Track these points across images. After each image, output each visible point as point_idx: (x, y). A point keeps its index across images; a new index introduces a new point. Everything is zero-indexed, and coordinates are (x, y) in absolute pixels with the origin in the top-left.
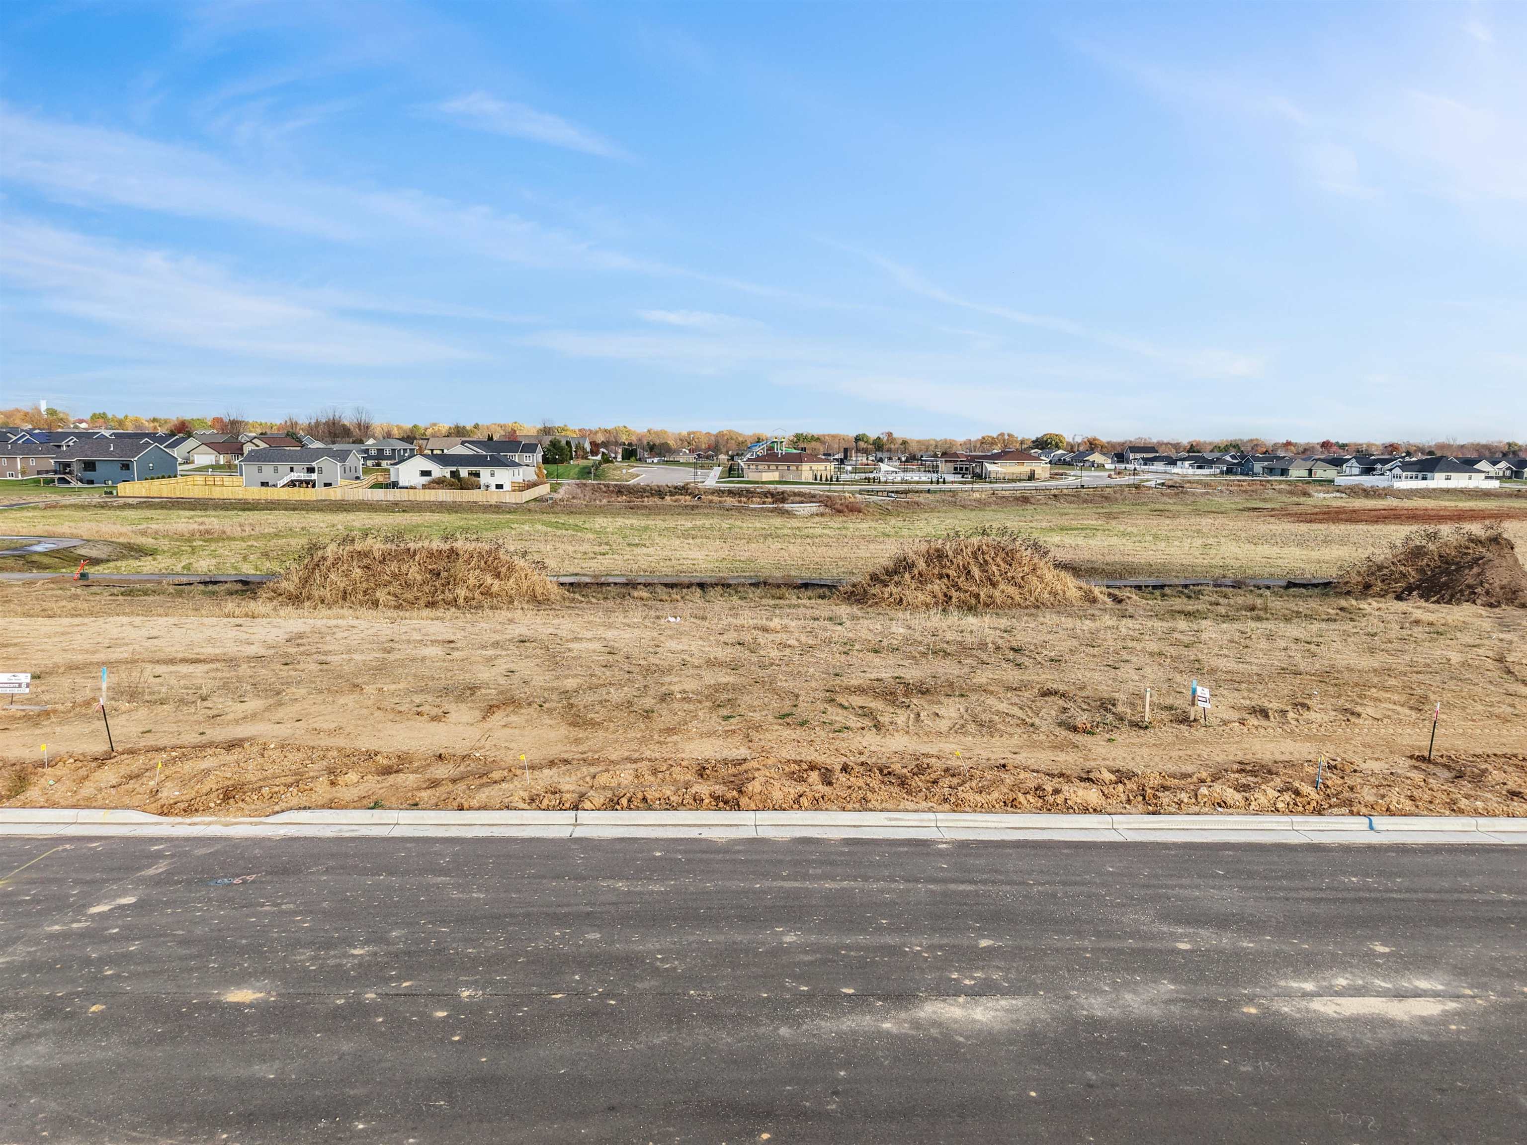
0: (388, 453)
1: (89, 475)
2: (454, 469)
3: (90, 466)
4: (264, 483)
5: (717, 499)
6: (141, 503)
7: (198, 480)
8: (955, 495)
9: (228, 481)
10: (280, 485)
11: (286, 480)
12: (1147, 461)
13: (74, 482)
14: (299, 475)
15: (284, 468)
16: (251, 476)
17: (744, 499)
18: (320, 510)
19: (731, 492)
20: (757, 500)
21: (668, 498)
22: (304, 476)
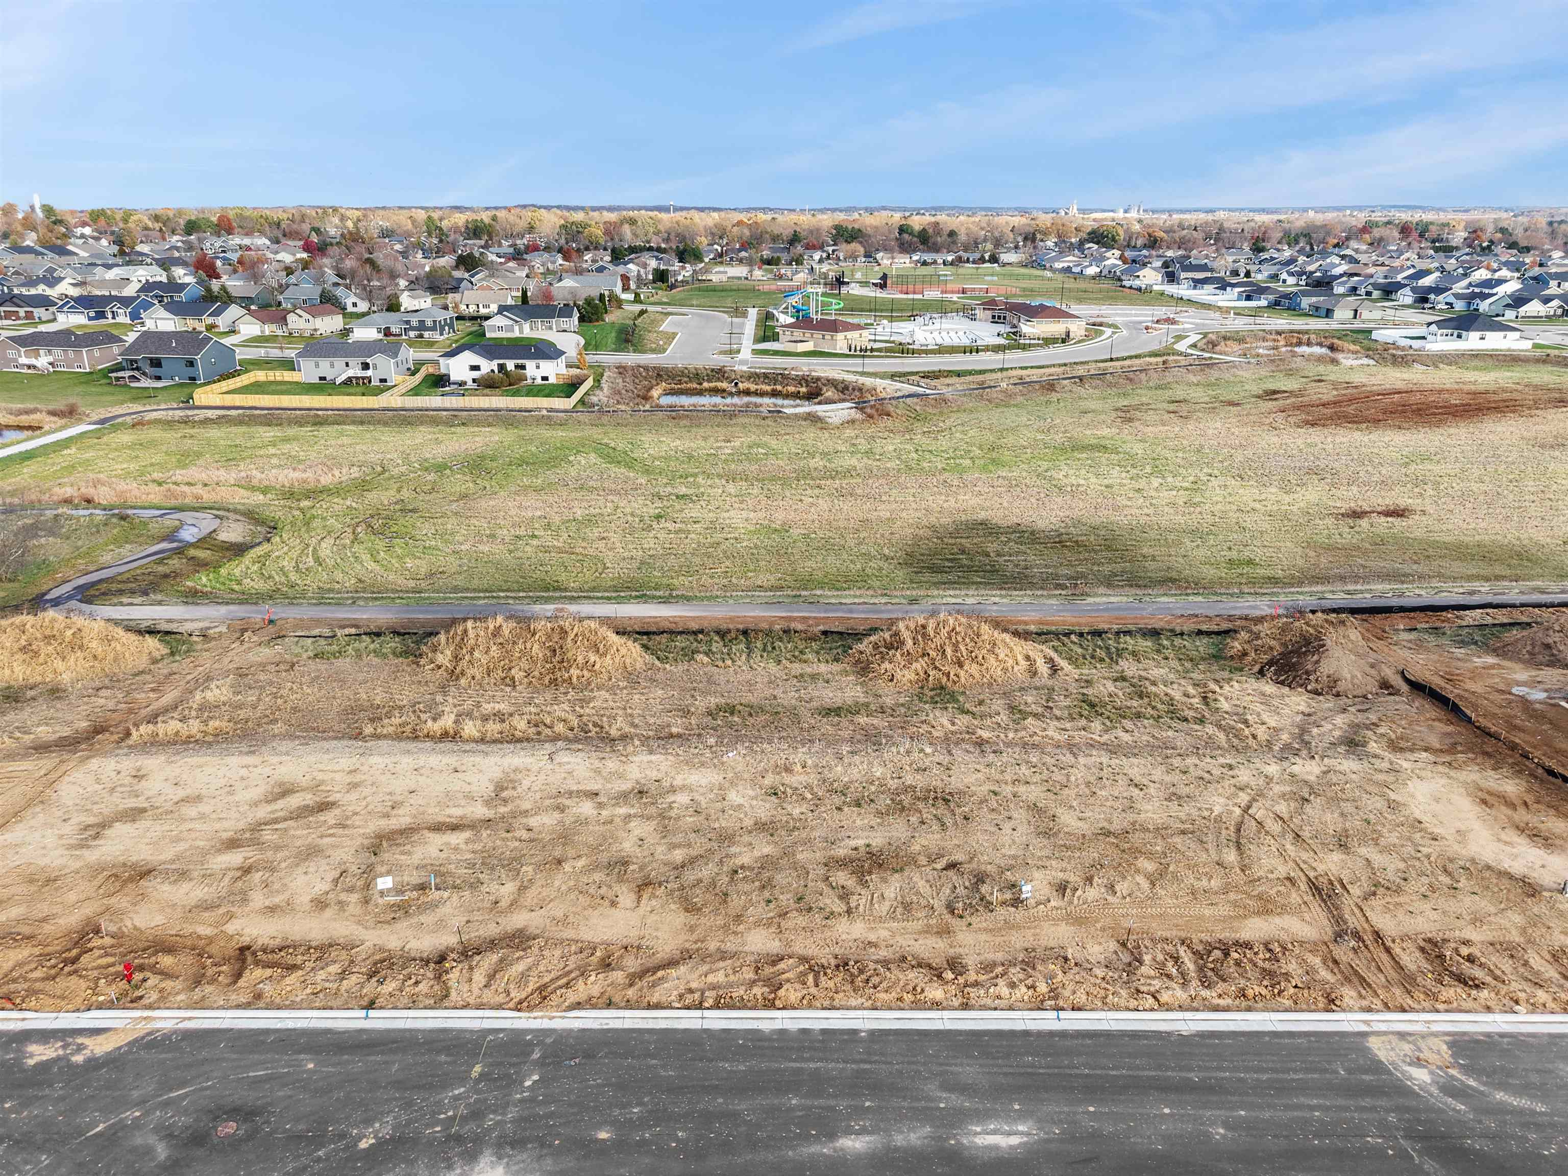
0: (429, 323)
1: (156, 371)
2: (501, 361)
3: (156, 363)
4: (322, 379)
5: (753, 387)
6: (220, 417)
7: (260, 375)
8: (983, 382)
9: (288, 376)
10: (338, 381)
11: (343, 377)
12: (1197, 283)
13: (143, 378)
14: (355, 371)
15: (340, 363)
16: (309, 371)
17: (779, 388)
18: (386, 424)
19: (766, 376)
20: (791, 389)
21: (706, 385)
22: (360, 373)
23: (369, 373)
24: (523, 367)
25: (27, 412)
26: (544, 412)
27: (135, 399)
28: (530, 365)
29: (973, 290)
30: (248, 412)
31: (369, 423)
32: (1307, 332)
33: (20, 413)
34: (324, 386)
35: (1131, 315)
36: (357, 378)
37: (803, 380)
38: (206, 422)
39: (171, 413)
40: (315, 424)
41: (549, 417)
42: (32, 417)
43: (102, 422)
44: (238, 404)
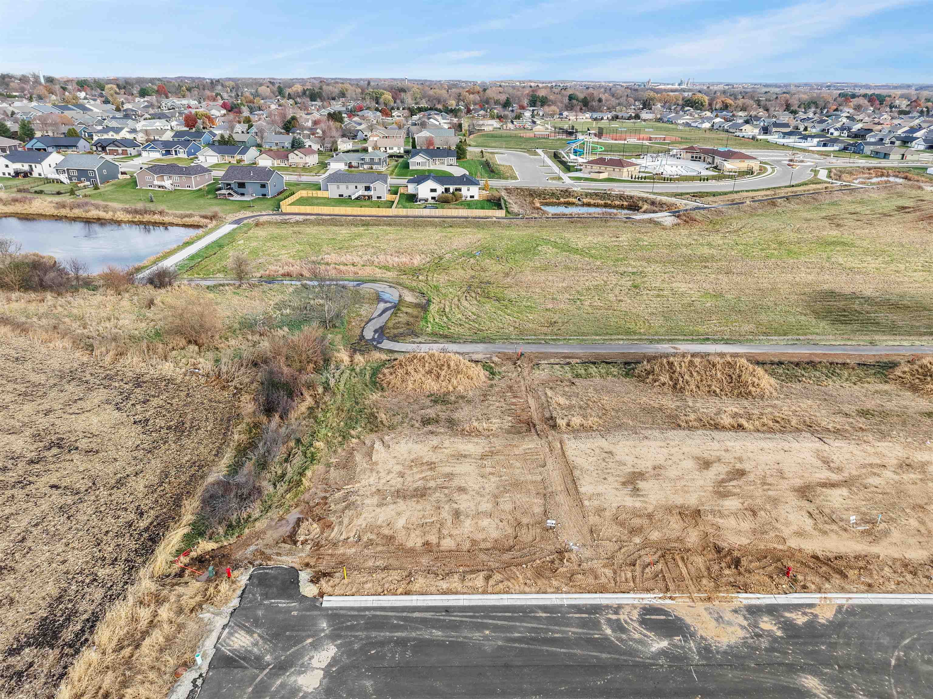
0: (376, 160)
1: (241, 190)
2: (447, 186)
3: (242, 185)
4: (340, 196)
5: (592, 202)
6: (305, 220)
7: (303, 193)
8: (733, 200)
9: (320, 194)
10: (353, 197)
11: (357, 195)
12: (785, 135)
13: (235, 195)
14: (361, 192)
15: (352, 186)
16: (333, 191)
17: (609, 202)
18: (405, 226)
19: (596, 194)
20: (617, 203)
21: (562, 200)
22: (366, 193)
23: (371, 193)
24: (460, 190)
25: (186, 216)
26: (494, 219)
27: (244, 208)
28: (464, 189)
29: (656, 138)
30: (320, 217)
31: (395, 225)
32: (884, 168)
33: (182, 217)
34: (342, 200)
35: (772, 156)
36: (364, 196)
37: (621, 197)
38: (297, 223)
39: (274, 217)
40: (363, 225)
41: (499, 222)
42: (192, 219)
43: (237, 222)
44: (308, 212)
